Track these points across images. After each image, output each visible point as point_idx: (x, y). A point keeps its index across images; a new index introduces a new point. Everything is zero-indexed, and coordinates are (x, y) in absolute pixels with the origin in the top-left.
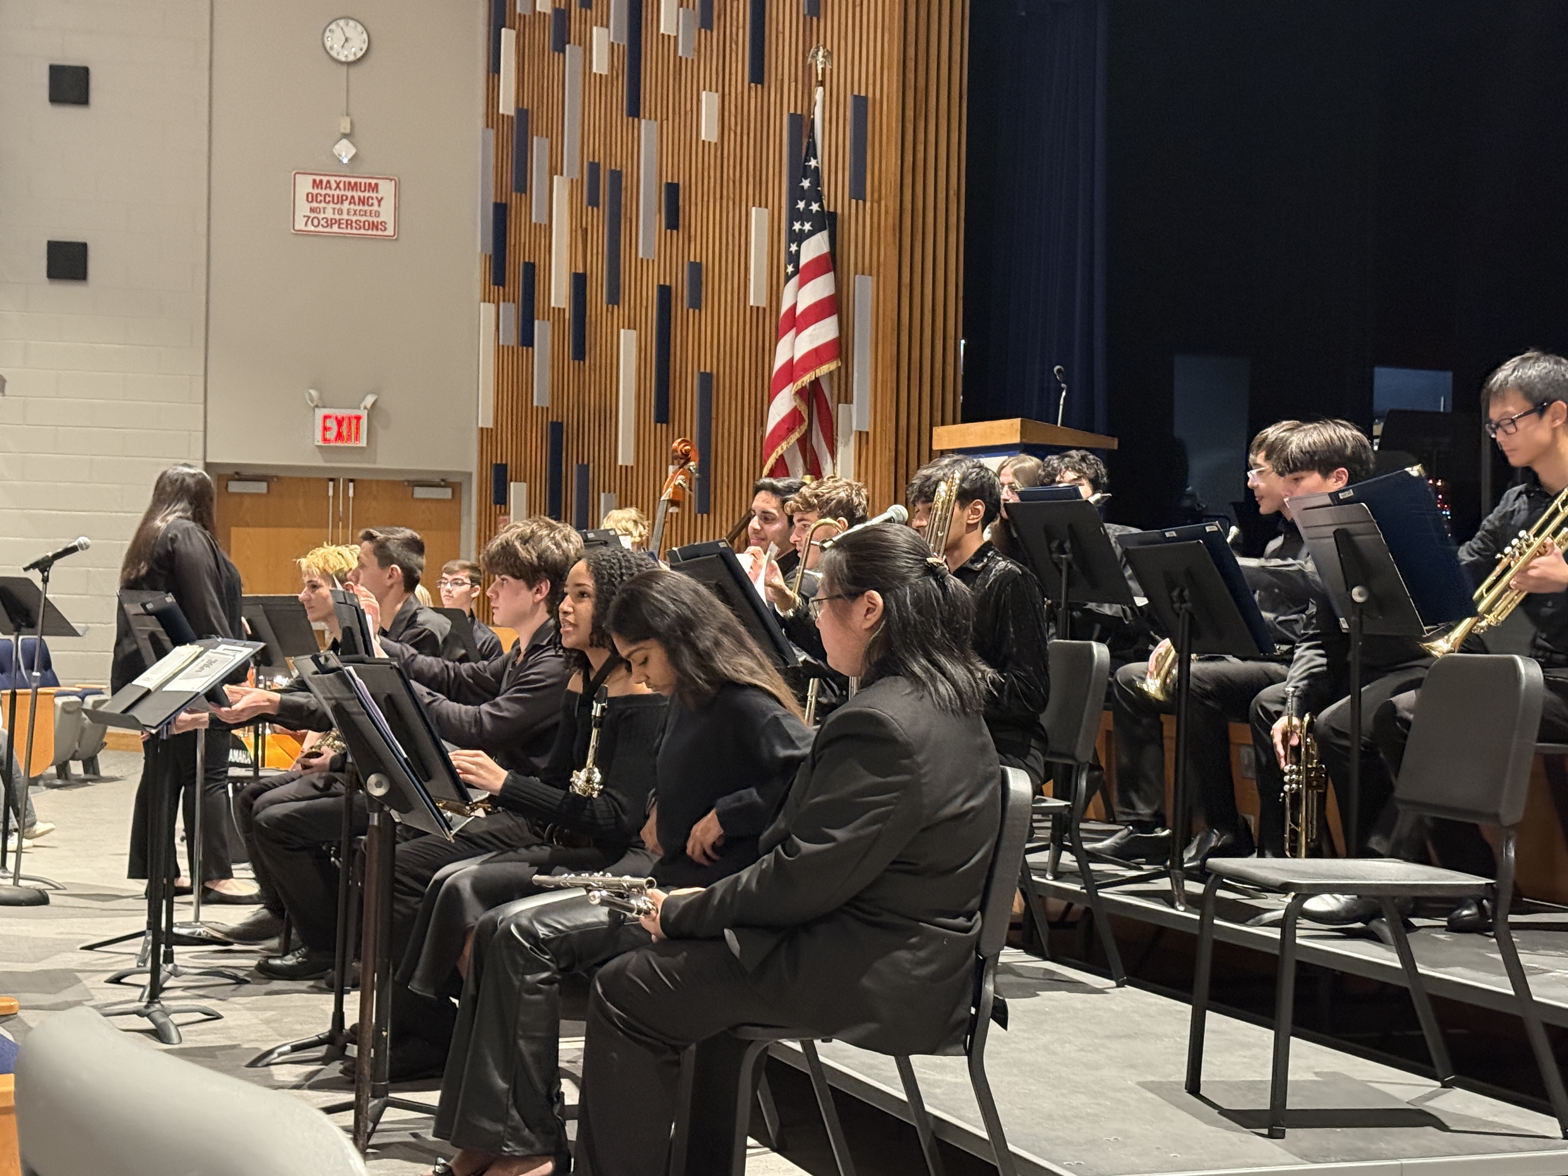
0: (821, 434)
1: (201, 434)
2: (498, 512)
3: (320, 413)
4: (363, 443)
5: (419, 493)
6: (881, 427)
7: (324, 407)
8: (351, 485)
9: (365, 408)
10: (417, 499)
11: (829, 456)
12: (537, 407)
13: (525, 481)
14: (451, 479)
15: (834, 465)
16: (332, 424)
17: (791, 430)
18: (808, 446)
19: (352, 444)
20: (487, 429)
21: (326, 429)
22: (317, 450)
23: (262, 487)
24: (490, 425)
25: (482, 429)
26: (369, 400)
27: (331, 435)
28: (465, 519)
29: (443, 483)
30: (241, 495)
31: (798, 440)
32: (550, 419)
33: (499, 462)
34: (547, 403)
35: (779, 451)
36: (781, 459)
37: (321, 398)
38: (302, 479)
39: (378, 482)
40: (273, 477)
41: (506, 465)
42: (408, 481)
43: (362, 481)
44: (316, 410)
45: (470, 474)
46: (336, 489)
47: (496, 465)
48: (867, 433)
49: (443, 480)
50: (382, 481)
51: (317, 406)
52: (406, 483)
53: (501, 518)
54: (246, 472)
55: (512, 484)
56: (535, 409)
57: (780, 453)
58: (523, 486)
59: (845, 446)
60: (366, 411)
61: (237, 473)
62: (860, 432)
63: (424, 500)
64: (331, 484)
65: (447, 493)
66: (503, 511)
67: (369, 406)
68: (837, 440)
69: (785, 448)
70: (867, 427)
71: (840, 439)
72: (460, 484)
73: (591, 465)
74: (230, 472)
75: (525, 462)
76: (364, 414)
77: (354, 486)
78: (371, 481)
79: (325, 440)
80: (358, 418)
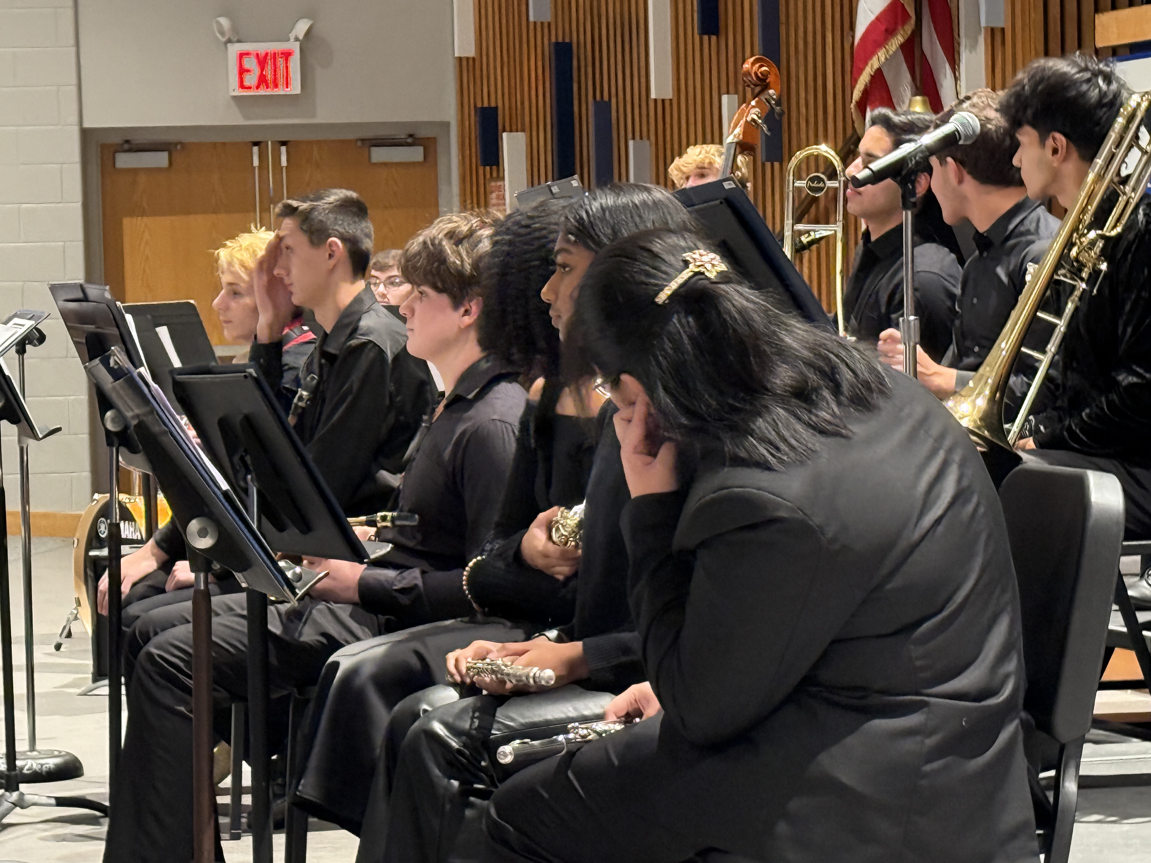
0: (935, 36)
1: (74, 89)
2: (488, 176)
3: (234, 49)
4: (295, 88)
5: (379, 155)
6: (1023, 21)
7: (239, 41)
8: (283, 149)
9: (297, 39)
10: (375, 164)
11: (947, 66)
12: (535, 23)
13: (523, 130)
14: (422, 133)
15: (956, 79)
16: (251, 63)
17: (890, 32)
18: (917, 54)
19: (281, 91)
20: (468, 59)
21: (242, 71)
22: (232, 103)
23: (161, 159)
24: (471, 52)
25: (460, 59)
26: (302, 28)
27: (251, 79)
28: (443, 187)
29: (410, 140)
30: (135, 171)
31: (902, 47)
32: (553, 40)
33: (486, 105)
34: (548, 17)
35: (874, 63)
36: (878, 76)
37: (234, 28)
38: (215, 145)
39: (319, 142)
40: (176, 144)
41: (496, 108)
42: (363, 140)
43: (298, 143)
44: (229, 45)
45: (447, 125)
46: (262, 157)
47: (483, 109)
48: (1003, 30)
49: (411, 136)
50: (325, 142)
51: (229, 41)
52: (359, 143)
53: (493, 184)
54: (139, 139)
55: (505, 135)
56: (532, 27)
57: (876, 66)
58: (521, 137)
59: (971, 52)
60: (298, 44)
61: (127, 142)
62: (993, 30)
63: (385, 164)
64: (255, 149)
65: (416, 154)
66: (495, 174)
67: (301, 37)
68: (959, 44)
69: (883, 59)
70: (1002, 21)
71: (963, 41)
72: (434, 140)
73: (614, 100)
74: (118, 140)
75: (522, 103)
76: (295, 47)
77: (287, 151)
78: (310, 143)
79: (242, 86)
80: (287, 55)
